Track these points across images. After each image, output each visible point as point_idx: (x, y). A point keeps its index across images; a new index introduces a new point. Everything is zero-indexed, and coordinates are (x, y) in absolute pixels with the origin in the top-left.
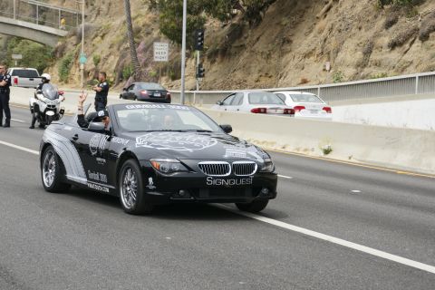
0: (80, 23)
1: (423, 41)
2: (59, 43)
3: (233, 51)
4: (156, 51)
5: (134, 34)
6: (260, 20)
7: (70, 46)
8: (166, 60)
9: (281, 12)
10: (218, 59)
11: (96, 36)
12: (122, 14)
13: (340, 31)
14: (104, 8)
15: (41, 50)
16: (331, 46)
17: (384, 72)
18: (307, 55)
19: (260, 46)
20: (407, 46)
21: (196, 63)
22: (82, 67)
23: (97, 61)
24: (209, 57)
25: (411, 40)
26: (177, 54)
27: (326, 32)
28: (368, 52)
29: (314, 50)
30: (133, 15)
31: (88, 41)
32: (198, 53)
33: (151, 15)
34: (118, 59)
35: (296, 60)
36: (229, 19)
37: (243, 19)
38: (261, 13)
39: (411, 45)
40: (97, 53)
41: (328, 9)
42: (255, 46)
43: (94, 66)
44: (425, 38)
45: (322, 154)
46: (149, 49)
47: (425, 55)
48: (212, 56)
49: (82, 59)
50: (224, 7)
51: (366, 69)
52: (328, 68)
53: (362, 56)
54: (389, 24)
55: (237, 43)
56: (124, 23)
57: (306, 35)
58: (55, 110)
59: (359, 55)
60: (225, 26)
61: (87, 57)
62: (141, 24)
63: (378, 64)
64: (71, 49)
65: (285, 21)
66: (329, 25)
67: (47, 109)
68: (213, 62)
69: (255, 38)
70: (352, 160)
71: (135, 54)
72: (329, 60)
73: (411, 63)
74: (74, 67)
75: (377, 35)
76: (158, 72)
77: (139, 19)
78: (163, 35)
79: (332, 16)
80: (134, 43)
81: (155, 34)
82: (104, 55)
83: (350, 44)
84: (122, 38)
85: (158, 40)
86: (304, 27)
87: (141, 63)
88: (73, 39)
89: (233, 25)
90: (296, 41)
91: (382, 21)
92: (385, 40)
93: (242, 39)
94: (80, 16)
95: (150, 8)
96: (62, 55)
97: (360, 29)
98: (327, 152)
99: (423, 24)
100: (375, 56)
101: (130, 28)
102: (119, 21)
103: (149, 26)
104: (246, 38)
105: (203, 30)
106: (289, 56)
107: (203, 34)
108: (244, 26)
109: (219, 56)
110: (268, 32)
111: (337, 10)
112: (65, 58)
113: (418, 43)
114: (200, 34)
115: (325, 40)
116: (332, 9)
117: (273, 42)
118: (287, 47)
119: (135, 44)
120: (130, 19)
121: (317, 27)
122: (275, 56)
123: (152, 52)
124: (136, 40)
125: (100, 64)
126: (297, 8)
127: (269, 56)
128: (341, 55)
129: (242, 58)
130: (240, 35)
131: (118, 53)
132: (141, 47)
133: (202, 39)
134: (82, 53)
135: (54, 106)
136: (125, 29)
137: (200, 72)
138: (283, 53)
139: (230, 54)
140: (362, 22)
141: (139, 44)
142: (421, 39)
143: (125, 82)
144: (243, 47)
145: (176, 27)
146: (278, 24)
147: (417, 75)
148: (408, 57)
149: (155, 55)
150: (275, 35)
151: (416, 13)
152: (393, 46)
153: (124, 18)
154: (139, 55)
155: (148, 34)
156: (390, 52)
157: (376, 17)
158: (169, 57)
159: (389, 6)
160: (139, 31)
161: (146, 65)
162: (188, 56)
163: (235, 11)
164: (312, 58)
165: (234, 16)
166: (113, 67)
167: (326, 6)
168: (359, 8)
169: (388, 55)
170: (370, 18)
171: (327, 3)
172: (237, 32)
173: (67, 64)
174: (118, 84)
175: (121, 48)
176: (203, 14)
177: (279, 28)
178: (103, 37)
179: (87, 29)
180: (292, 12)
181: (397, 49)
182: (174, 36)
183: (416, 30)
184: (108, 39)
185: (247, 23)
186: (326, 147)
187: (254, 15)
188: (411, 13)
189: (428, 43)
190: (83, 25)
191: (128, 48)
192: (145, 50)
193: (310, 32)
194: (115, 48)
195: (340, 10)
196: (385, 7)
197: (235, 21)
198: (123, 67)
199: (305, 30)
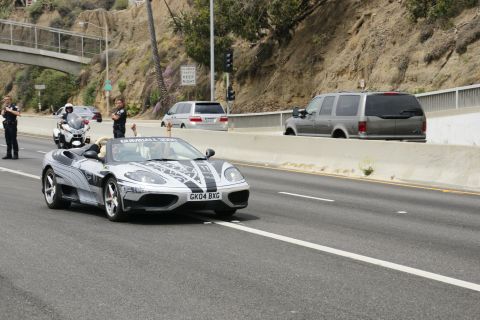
0: (104, 49)
1: (460, 54)
2: (83, 71)
3: (263, 71)
4: (183, 75)
5: (160, 58)
6: (289, 38)
7: (93, 74)
8: (194, 83)
9: (311, 29)
10: (248, 81)
11: (121, 62)
12: (147, 39)
13: (373, 47)
14: (128, 33)
15: (64, 79)
16: (365, 62)
17: (421, 87)
18: (340, 73)
19: (290, 66)
20: (444, 59)
21: (225, 86)
22: (107, 94)
23: (123, 88)
24: (239, 79)
25: (448, 53)
26: (205, 77)
27: (358, 49)
28: (404, 68)
29: (346, 67)
30: (158, 38)
31: (113, 68)
32: (227, 75)
33: (176, 38)
34: (143, 84)
35: (329, 79)
36: (258, 39)
37: (272, 38)
38: (291, 32)
39: (448, 58)
40: (123, 80)
41: (360, 25)
42: (286, 65)
43: (119, 93)
44: (462, 50)
45: (363, 175)
46: (176, 73)
47: (464, 68)
48: (241, 78)
49: (107, 87)
50: (252, 27)
51: (402, 85)
52: (362, 85)
53: (397, 72)
54: (424, 38)
55: (266, 64)
56: (149, 47)
57: (339, 51)
58: (81, 140)
59: (394, 71)
60: (253, 46)
61: (112, 84)
62: (166, 48)
63: (414, 80)
64: (95, 77)
65: (315, 38)
66: (362, 41)
67: (73, 139)
68: (242, 84)
69: (285, 57)
70: (395, 180)
71: (161, 78)
72: (363, 77)
73: (449, 76)
74: (99, 95)
75: (412, 49)
76: (186, 97)
77: (164, 43)
78: (189, 59)
79: (365, 32)
80: (160, 67)
81: (182, 57)
82: (130, 82)
83: (384, 60)
84: (147, 63)
85: (184, 63)
86: (336, 44)
87: (168, 88)
88: (97, 67)
89: (262, 45)
90: (328, 58)
91: (416, 35)
92: (421, 54)
93: (272, 58)
94: (104, 43)
95: (175, 31)
96: (86, 83)
97: (394, 43)
98: (368, 173)
99: (460, 36)
100: (411, 71)
101: (156, 52)
102: (143, 45)
103: (174, 49)
104: (276, 57)
105: (231, 52)
106: (321, 75)
107: (231, 56)
108: (274, 45)
109: (249, 77)
110: (298, 51)
111: (369, 25)
112: (90, 86)
113: (455, 56)
114: (229, 55)
115: (358, 57)
116: (365, 25)
117: (304, 61)
118: (319, 65)
119: (161, 69)
120: (155, 43)
121: (350, 43)
122: (307, 75)
123: (179, 77)
124: (161, 64)
125: (126, 90)
126: (328, 24)
127: (300, 76)
128: (375, 72)
129: (272, 79)
130: (270, 55)
131: (144, 79)
132: (168, 71)
133: (231, 61)
134: (107, 81)
135: (80, 136)
136: (151, 54)
137: (230, 94)
138: (315, 72)
139: (260, 75)
140: (396, 36)
141: (165, 68)
142: (458, 52)
143: (151, 108)
144: (272, 67)
145: (202, 49)
146: (308, 42)
147: (457, 89)
148: (445, 71)
149: (183, 79)
150: (306, 52)
151: (452, 25)
152: (430, 59)
153: (149, 42)
154: (166, 80)
155: (174, 57)
156: (426, 66)
157: (410, 30)
158: (197, 80)
159: (423, 19)
160: (165, 55)
161: (173, 90)
162: (217, 79)
163: (263, 31)
164: (345, 76)
165: (262, 36)
166: (140, 93)
167: (358, 22)
168: (392, 22)
169: (424, 70)
170: (404, 32)
171: (358, 18)
172: (266, 52)
173: (92, 92)
174: (145, 111)
175: (147, 74)
176: (231, 35)
177: (309, 46)
178: (127, 63)
179: (111, 55)
180: (323, 29)
181: (434, 63)
182: (201, 58)
183: (453, 42)
184: (133, 65)
185: (277, 42)
186: (367, 168)
187: (283, 34)
188: (447, 26)
189: (466, 55)
190: (107, 51)
191: (153, 73)
192: (172, 74)
193: (343, 48)
194: (141, 73)
195: (373, 25)
196: (419, 20)
197: (264, 41)
198: (149, 93)
199: (337, 47)
